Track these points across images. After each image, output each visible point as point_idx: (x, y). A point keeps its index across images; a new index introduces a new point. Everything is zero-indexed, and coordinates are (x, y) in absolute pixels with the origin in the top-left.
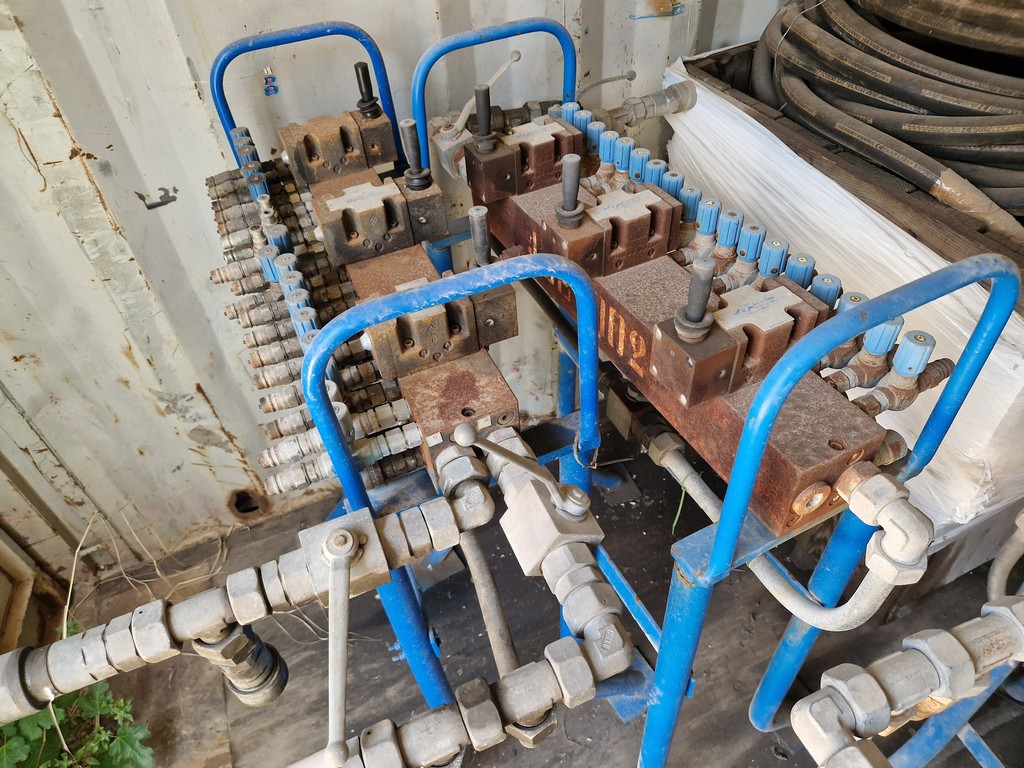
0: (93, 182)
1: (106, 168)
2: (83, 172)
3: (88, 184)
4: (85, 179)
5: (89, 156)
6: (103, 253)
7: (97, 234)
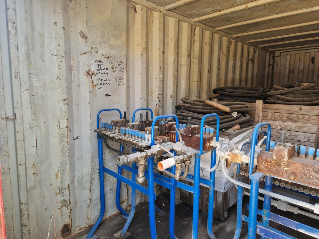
0: (68, 133)
1: (70, 130)
2: (67, 130)
3: (67, 133)
4: (67, 132)
5: (69, 128)
6: (63, 148)
7: (64, 143)
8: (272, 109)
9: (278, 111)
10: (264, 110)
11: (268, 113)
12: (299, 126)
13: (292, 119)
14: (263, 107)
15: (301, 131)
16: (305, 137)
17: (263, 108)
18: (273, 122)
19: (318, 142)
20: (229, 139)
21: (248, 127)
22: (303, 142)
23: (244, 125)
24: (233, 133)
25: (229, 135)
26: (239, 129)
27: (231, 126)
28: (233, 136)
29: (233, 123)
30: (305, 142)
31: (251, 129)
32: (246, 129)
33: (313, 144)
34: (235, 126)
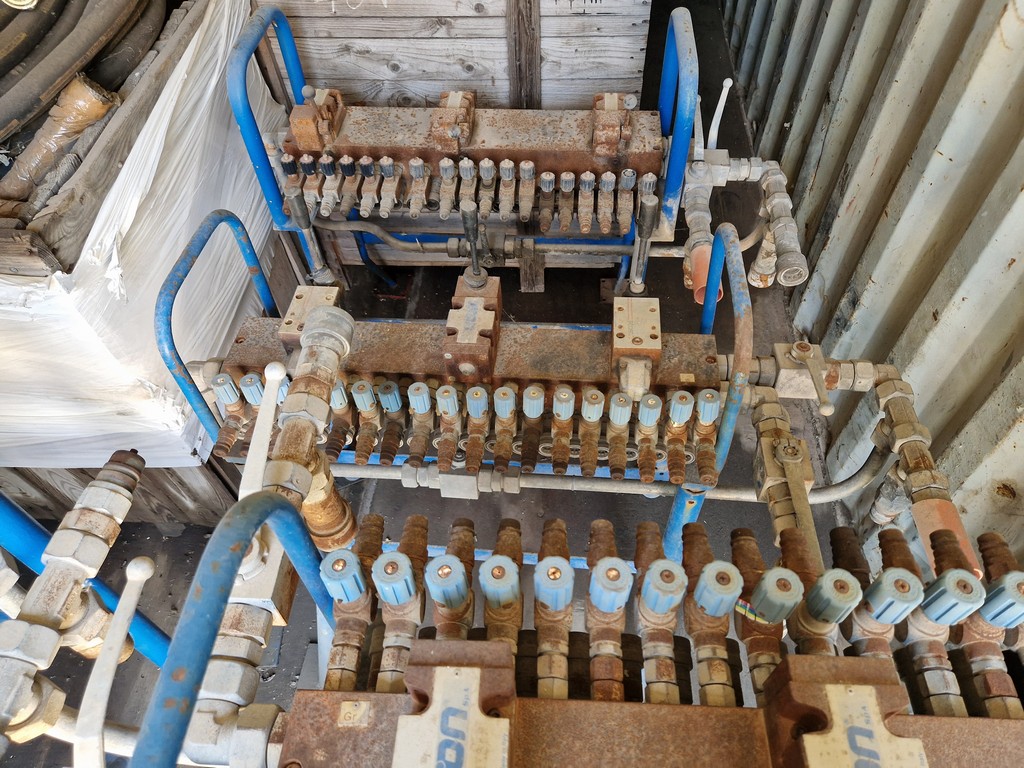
19: (520, 13)
20: (63, 254)
21: (166, 32)
22: (460, 21)
23: (127, 49)
24: (67, 186)
25: (38, 241)
26: (104, 111)
27: (30, 116)
28: (87, 206)
29: (36, 89)
30: (464, 21)
31: (184, 44)
32: (152, 63)
33: (499, 27)
34: (64, 100)
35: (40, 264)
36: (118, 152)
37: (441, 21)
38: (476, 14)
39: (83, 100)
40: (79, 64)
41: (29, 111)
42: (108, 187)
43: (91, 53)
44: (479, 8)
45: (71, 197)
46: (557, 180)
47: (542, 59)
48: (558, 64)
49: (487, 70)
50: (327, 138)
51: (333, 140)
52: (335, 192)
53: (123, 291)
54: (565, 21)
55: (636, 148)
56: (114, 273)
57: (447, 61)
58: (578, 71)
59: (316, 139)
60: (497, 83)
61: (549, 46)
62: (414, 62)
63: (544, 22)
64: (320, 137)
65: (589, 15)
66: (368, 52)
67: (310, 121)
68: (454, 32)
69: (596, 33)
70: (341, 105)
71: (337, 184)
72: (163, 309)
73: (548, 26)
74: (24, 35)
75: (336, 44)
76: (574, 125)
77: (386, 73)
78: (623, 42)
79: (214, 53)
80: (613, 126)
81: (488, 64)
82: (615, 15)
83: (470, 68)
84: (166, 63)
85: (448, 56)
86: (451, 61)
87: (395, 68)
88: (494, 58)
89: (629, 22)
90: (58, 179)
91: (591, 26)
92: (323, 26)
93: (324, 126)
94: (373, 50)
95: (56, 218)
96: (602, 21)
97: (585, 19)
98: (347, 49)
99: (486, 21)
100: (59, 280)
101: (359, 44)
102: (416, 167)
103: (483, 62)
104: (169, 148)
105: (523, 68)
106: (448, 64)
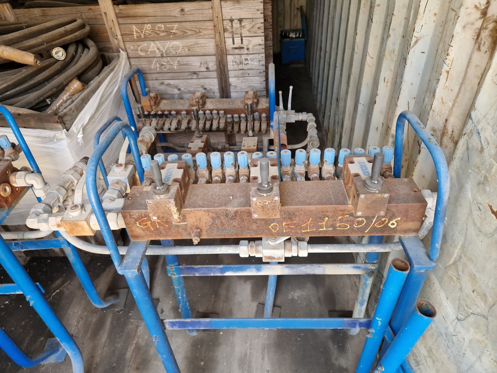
8: (135, 17)
9: (146, 20)
10: (121, 21)
11: (130, 26)
12: (189, 45)
13: (174, 33)
14: (116, 14)
15: (193, 54)
16: (201, 63)
17: (118, 16)
18: (145, 44)
19: (221, 69)
20: (67, 126)
21: (102, 72)
22: (201, 73)
23: (90, 74)
24: (70, 107)
25: (60, 119)
26: (81, 89)
27: (60, 88)
28: (74, 114)
29: (63, 80)
30: (203, 73)
31: (108, 75)
32: (97, 79)
33: (215, 74)
34: (70, 84)
35: (60, 126)
36: (85, 101)
37: (195, 73)
38: (206, 70)
39: (76, 85)
40: (76, 74)
41: (59, 86)
42: (81, 110)
43: (80, 72)
44: (207, 68)
45: (71, 109)
46: (233, 117)
47: (230, 85)
48: (236, 86)
49: (211, 89)
50: (154, 107)
51: (156, 108)
52: (155, 124)
53: (82, 142)
54: (237, 71)
55: (260, 107)
56: (80, 136)
57: (197, 86)
58: (243, 89)
59: (150, 108)
60: (215, 94)
61: (232, 80)
62: (185, 87)
63: (230, 72)
64: (151, 106)
65: (245, 70)
66: (170, 84)
67: (148, 100)
68: (199, 77)
69: (248, 75)
70: (159, 98)
71: (156, 122)
72: (97, 137)
73: (231, 74)
74: (60, 67)
75: (159, 82)
76: (240, 102)
77: (176, 91)
78: (257, 78)
79: (117, 80)
80: (250, 98)
81: (212, 87)
82: (253, 69)
83: (205, 89)
84: (102, 79)
85: (197, 85)
86: (199, 86)
87: (179, 89)
88: (213, 84)
89: (259, 71)
90: (67, 105)
91: (246, 73)
92: (154, 76)
93: (152, 103)
94: (172, 83)
95: (65, 114)
96: (249, 72)
97: (244, 71)
98: (163, 83)
99: (210, 72)
100: (65, 132)
101: (166, 82)
102: (184, 114)
103: (210, 87)
104: (100, 105)
105: (224, 88)
106: (198, 88)
